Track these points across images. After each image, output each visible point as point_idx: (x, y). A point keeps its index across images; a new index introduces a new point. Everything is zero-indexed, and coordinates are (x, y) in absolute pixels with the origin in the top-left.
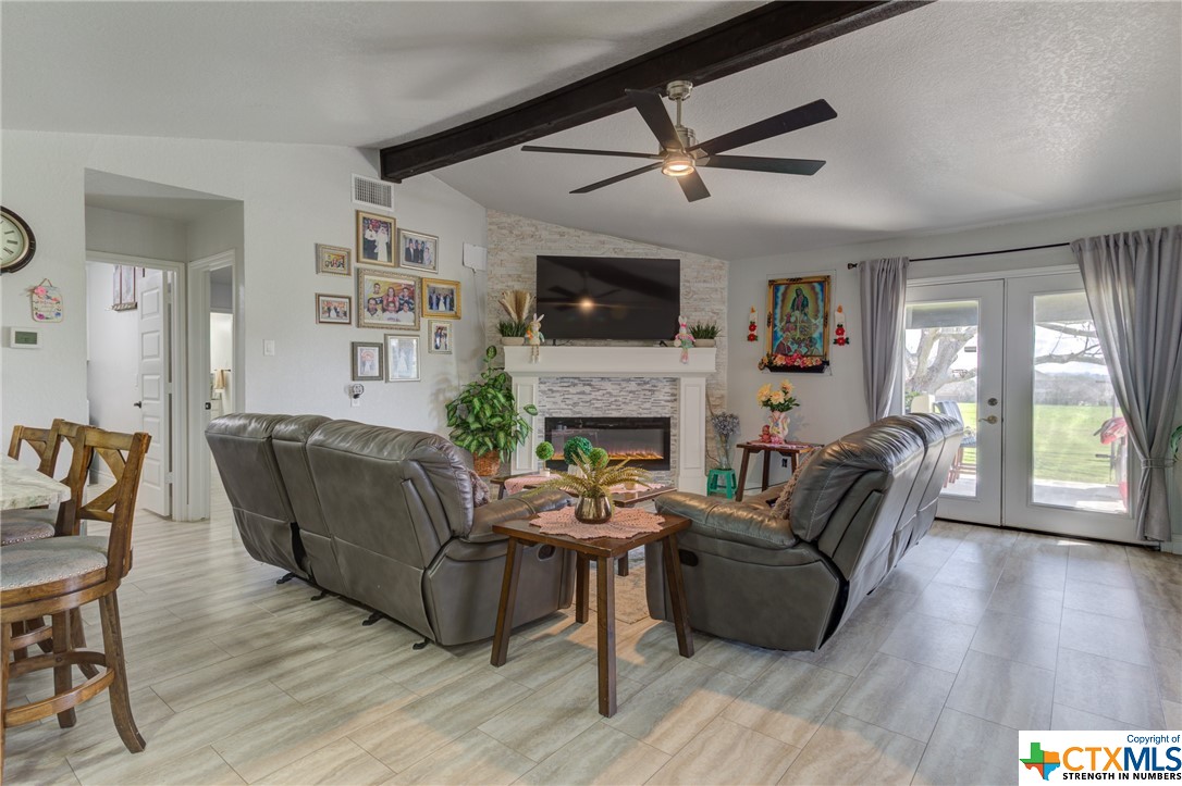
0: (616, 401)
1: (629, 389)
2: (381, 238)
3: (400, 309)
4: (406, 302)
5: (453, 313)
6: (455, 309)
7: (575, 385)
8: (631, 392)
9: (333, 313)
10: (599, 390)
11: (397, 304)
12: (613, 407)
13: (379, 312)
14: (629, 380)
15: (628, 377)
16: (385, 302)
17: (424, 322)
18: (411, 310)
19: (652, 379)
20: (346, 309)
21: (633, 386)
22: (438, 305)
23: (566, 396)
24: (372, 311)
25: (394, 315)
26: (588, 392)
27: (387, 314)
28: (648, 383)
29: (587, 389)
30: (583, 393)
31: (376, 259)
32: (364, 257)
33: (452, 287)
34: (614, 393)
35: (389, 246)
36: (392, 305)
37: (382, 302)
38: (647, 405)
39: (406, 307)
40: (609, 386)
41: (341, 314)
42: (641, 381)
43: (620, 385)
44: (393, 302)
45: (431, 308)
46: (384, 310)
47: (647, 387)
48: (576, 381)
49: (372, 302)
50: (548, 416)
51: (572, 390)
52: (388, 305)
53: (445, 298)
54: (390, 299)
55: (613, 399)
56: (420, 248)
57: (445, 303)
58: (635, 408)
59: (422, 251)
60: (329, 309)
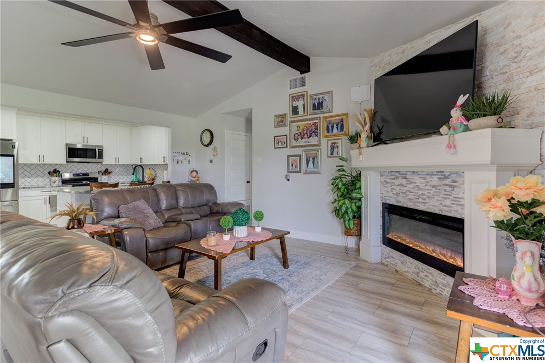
0: (423, 194)
1: (431, 183)
2: (300, 104)
3: (310, 136)
4: (314, 132)
5: (343, 132)
6: (345, 130)
7: (397, 178)
8: (433, 186)
9: (280, 143)
10: (411, 183)
11: (309, 134)
12: (421, 200)
13: (300, 139)
14: (432, 174)
15: (430, 170)
16: (302, 134)
17: (324, 141)
18: (317, 135)
19: (452, 173)
20: (285, 141)
21: (435, 180)
22: (332, 130)
23: (393, 187)
24: (296, 140)
25: (307, 140)
26: (404, 184)
27: (304, 140)
28: (447, 178)
29: (404, 181)
30: (401, 185)
31: (298, 114)
32: (292, 115)
33: (342, 117)
34: (421, 186)
35: (304, 106)
36: (306, 135)
37: (301, 134)
38: (448, 202)
39: (313, 134)
40: (417, 179)
41: (283, 143)
42: (442, 175)
43: (425, 178)
44: (307, 133)
45: (328, 132)
46: (302, 138)
47: (447, 182)
48: (398, 175)
49: (296, 135)
50: (384, 201)
51: (396, 182)
52: (304, 135)
53: (337, 125)
54: (305, 132)
55: (420, 192)
56: (321, 101)
57: (337, 128)
58: (437, 204)
59: (322, 102)
60: (279, 142)
